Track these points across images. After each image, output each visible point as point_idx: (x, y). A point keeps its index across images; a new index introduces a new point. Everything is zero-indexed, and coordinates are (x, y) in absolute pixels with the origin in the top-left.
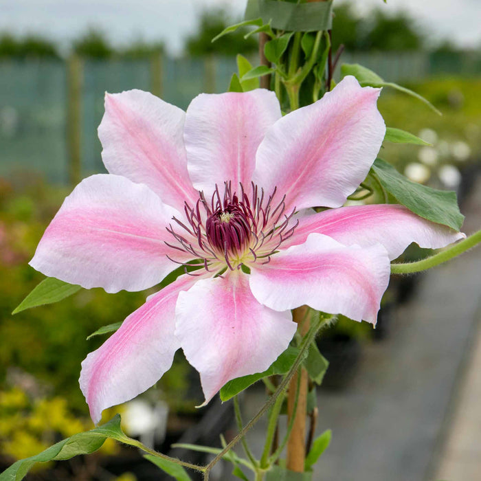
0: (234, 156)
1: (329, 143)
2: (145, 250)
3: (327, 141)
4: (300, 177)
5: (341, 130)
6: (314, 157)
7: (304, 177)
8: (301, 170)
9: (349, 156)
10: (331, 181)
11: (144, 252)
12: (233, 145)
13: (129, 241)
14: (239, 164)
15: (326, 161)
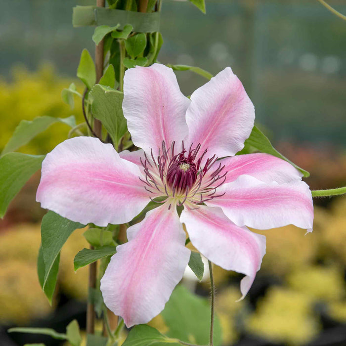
0: (157, 122)
1: (227, 112)
2: (124, 193)
3: (226, 112)
4: (208, 136)
5: (234, 105)
6: (217, 122)
7: (211, 136)
8: (209, 131)
9: (240, 121)
10: (231, 139)
11: (124, 195)
12: (156, 114)
13: (114, 187)
14: (162, 127)
15: (226, 125)
